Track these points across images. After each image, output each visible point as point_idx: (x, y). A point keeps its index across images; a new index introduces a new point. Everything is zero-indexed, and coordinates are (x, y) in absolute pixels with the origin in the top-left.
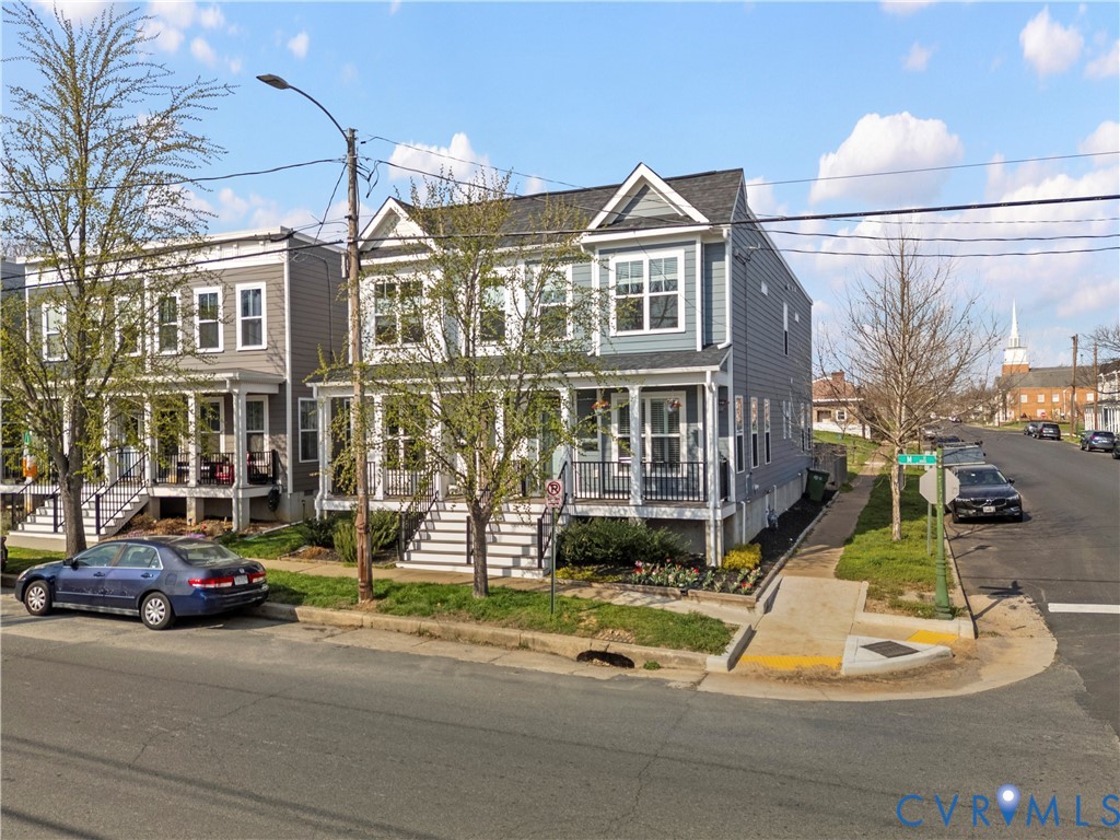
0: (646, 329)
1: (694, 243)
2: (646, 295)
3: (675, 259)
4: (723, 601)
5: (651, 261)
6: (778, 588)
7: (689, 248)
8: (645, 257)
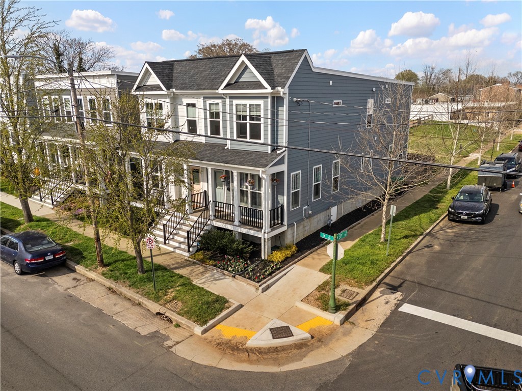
0: (248, 139)
1: (267, 98)
2: (248, 121)
3: (260, 105)
4: (248, 284)
5: (250, 105)
6: (285, 274)
7: (266, 100)
8: (248, 102)
